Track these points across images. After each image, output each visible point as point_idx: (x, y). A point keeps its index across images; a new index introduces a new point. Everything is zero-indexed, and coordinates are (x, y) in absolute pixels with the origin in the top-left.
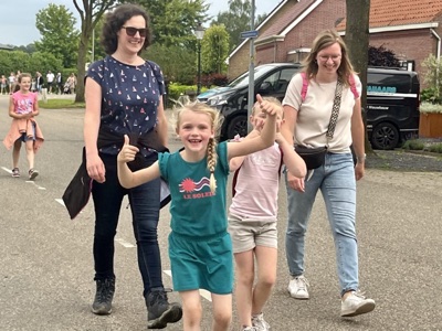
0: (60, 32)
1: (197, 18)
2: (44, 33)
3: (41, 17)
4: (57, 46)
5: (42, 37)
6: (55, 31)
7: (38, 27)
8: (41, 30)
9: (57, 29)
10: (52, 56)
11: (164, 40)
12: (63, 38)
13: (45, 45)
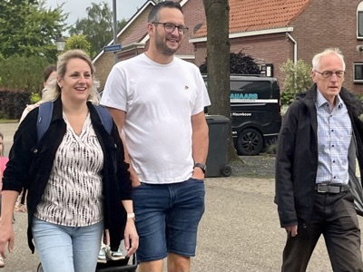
1: (56, 28)
11: (23, 51)
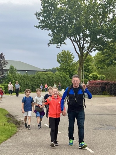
0: (67, 62)
2: (60, 63)
3: (59, 56)
4: (67, 69)
5: (60, 65)
6: (65, 62)
7: (58, 61)
8: (59, 62)
9: (66, 62)
10: (64, 73)
12: (69, 65)
13: (61, 69)
